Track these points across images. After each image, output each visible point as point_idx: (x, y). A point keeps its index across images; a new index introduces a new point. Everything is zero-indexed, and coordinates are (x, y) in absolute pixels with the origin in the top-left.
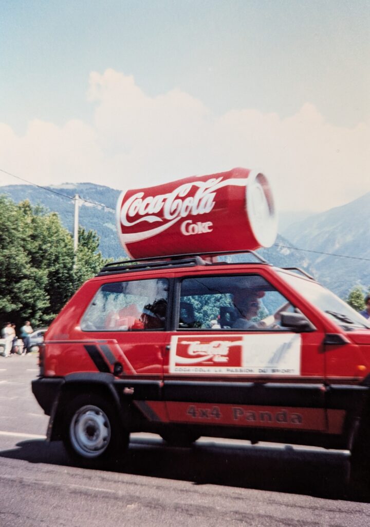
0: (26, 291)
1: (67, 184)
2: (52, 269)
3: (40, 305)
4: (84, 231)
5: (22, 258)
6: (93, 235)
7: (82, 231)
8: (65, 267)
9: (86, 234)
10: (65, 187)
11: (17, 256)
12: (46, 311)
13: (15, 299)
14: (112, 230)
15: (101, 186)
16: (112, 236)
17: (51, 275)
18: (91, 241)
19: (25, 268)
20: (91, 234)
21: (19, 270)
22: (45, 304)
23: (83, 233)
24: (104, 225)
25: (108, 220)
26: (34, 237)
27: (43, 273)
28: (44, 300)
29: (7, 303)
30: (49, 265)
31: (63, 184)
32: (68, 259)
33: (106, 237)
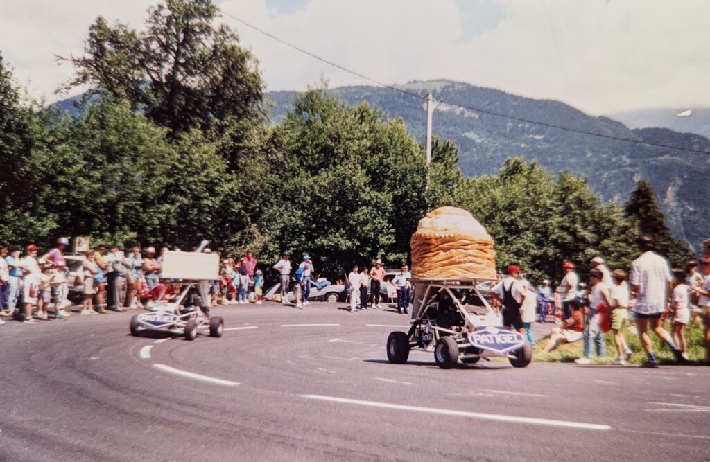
0: (365, 223)
1: (415, 82)
2: (398, 192)
3: (383, 240)
4: (437, 141)
5: (361, 178)
6: (450, 146)
7: (435, 141)
8: (414, 187)
9: (441, 145)
10: (413, 87)
11: (353, 176)
12: (391, 248)
13: (351, 234)
14: (473, 142)
15: (459, 84)
16: (474, 150)
17: (396, 200)
18: (447, 155)
19: (364, 192)
20: (448, 145)
21: (357, 195)
22: (389, 239)
23: (437, 143)
24: (463, 135)
25: (468, 128)
26: (374, 150)
27: (386, 198)
28: (388, 234)
29: (340, 239)
30: (393, 187)
31: (409, 82)
32: (418, 178)
33: (466, 151)
